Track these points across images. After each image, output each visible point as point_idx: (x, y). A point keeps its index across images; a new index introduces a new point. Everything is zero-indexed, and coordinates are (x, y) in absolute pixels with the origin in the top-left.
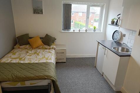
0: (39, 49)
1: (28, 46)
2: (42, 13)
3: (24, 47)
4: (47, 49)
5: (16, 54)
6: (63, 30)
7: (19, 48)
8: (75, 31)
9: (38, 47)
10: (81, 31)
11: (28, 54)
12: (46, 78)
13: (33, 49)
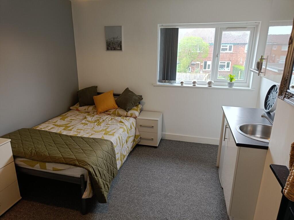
0: (109, 114)
1: (91, 108)
2: (121, 49)
3: (85, 110)
4: (120, 116)
5: (66, 120)
6: (160, 81)
7: (77, 110)
8: (184, 85)
9: (106, 112)
10: (198, 84)
11: (84, 121)
12: (77, 163)
13: (97, 114)
